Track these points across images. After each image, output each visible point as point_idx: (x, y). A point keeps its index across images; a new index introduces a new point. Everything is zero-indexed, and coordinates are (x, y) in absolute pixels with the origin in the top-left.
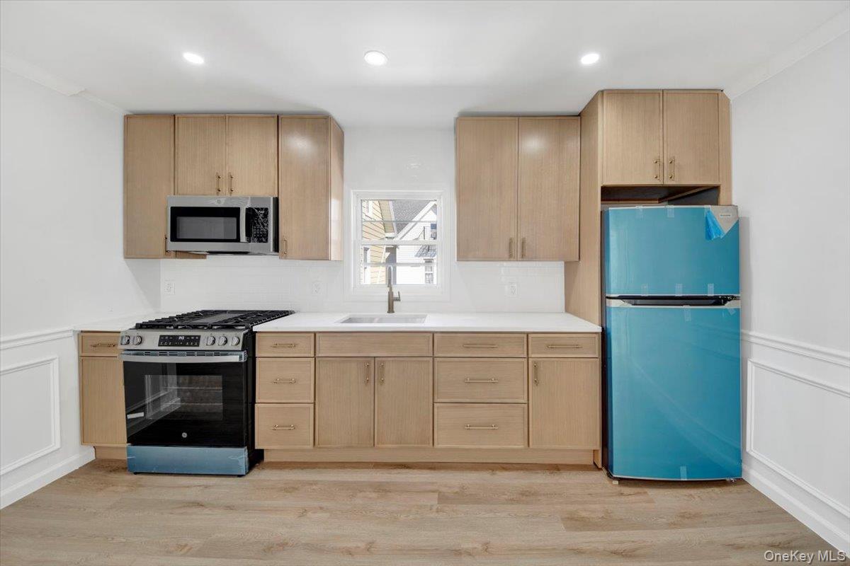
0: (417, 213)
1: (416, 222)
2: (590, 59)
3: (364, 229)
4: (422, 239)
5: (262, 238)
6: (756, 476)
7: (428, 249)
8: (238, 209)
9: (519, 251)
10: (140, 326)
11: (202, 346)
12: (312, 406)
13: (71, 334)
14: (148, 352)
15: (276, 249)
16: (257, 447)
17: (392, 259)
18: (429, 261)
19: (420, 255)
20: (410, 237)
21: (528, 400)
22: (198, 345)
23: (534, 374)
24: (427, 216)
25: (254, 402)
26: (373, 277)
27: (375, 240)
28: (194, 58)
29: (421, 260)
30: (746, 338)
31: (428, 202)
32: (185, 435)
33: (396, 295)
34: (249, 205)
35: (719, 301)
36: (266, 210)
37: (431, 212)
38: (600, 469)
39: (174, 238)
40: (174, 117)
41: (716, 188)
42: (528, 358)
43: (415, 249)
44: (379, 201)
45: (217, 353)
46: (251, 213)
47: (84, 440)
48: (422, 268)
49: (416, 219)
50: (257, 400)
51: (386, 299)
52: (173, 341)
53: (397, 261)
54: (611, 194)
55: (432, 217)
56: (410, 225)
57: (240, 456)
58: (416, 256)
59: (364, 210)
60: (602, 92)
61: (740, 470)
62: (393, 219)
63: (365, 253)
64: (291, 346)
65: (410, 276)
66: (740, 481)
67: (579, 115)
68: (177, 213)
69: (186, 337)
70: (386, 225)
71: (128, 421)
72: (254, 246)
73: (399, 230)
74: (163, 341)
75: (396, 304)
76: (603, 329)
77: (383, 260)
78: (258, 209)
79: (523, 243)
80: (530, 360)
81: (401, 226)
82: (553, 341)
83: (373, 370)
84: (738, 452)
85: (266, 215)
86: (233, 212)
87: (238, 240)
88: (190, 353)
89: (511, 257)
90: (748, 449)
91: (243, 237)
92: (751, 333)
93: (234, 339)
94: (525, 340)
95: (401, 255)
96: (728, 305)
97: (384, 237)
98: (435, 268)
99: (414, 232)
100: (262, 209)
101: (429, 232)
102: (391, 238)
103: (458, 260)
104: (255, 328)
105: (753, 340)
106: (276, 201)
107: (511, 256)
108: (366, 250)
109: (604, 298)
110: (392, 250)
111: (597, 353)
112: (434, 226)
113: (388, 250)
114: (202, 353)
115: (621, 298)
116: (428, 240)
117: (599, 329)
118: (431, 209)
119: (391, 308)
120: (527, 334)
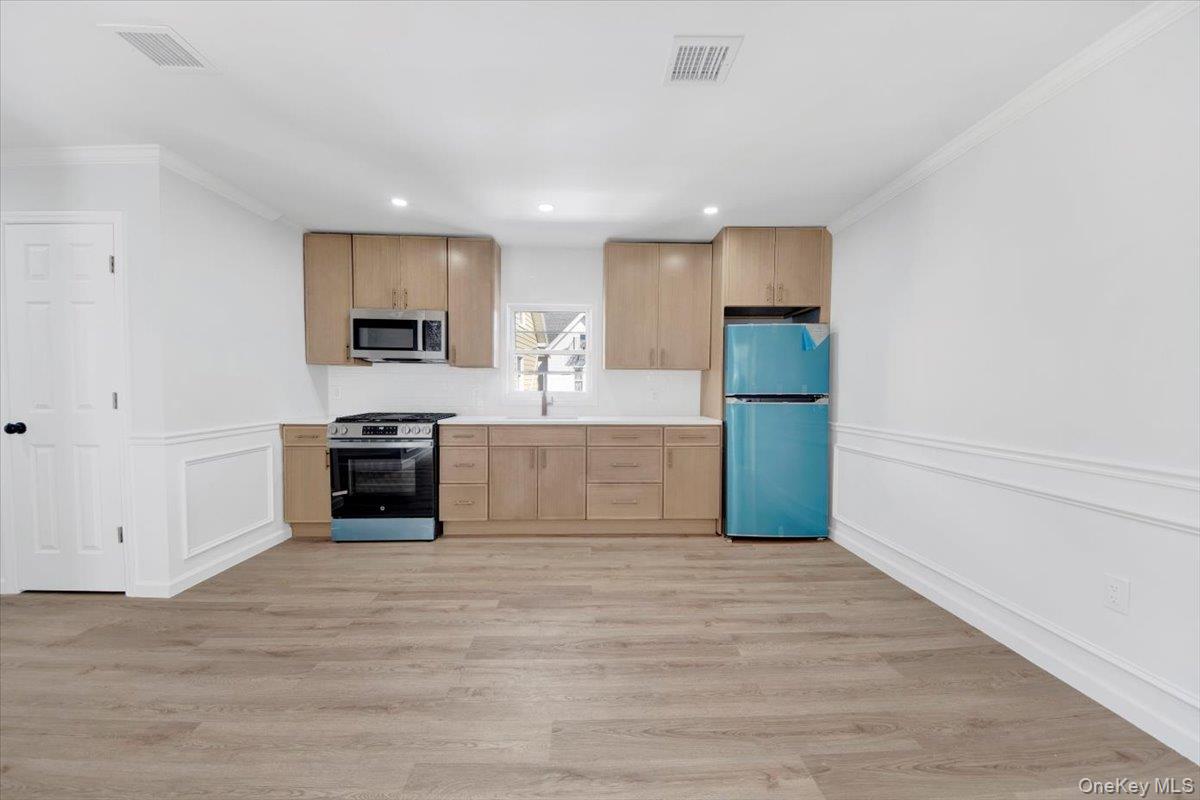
0: (567, 325)
1: (567, 333)
2: (711, 211)
3: (518, 338)
4: (571, 349)
5: (436, 347)
6: (839, 536)
7: (578, 358)
8: (416, 322)
9: (660, 360)
10: (340, 420)
11: (400, 434)
12: (486, 486)
13: (278, 426)
14: (352, 440)
15: (447, 357)
16: (440, 520)
17: (544, 367)
18: (579, 370)
19: (570, 363)
20: (560, 347)
21: (663, 481)
22: (396, 434)
23: (668, 460)
24: (577, 327)
25: (437, 483)
26: (526, 384)
27: (527, 350)
28: (399, 203)
29: (571, 369)
30: (833, 428)
31: (578, 313)
32: (382, 508)
33: (549, 400)
34: (424, 319)
35: (812, 398)
36: (440, 322)
37: (581, 323)
38: (720, 535)
39: (357, 346)
40: (351, 236)
41: (818, 309)
42: (663, 447)
43: (566, 359)
44: (532, 313)
45: (411, 440)
46: (427, 325)
48: (572, 377)
49: (567, 329)
50: (441, 481)
51: (540, 403)
52: (375, 430)
53: (549, 370)
54: (732, 313)
55: (581, 328)
56: (561, 336)
58: (566, 365)
59: (518, 321)
60: (726, 228)
61: (828, 532)
62: (545, 330)
63: (519, 362)
64: (469, 436)
65: (560, 383)
66: (827, 539)
67: (711, 243)
68: (359, 324)
69: (385, 427)
70: (538, 336)
71: (333, 498)
72: (428, 354)
73: (551, 340)
74: (366, 430)
75: (549, 408)
76: (724, 423)
77: (535, 369)
78: (432, 322)
79: (663, 352)
80: (665, 448)
81: (552, 336)
82: (682, 433)
83: (537, 456)
84: (827, 518)
85: (439, 327)
86: (410, 325)
87: (415, 348)
88: (388, 440)
89: (652, 366)
90: (834, 515)
91: (420, 346)
92: (837, 424)
93: (426, 429)
94: (662, 432)
95: (552, 364)
96: (817, 402)
97: (535, 346)
98: (584, 376)
99: (564, 342)
100: (435, 322)
101: (578, 342)
102: (544, 348)
103: (606, 368)
104: (440, 422)
105: (837, 429)
106: (447, 315)
107: (652, 364)
108: (520, 359)
109: (725, 397)
110: (544, 359)
111: (718, 442)
112: (583, 337)
113: (540, 359)
114: (399, 440)
115: (736, 396)
116: (578, 350)
117: (720, 422)
118: (581, 320)
119: (544, 412)
120: (663, 427)
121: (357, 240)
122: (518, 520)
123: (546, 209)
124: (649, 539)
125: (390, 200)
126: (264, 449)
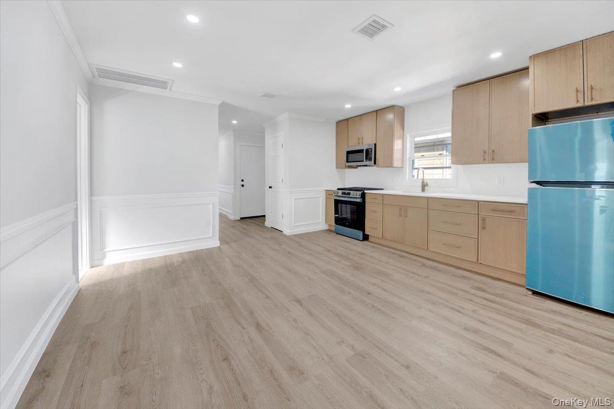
5: (370, 159)
8: (363, 150)
10: (339, 189)
12: (382, 222)
13: (324, 190)
14: (339, 196)
15: (375, 163)
16: (366, 233)
21: (478, 236)
22: (350, 195)
23: (482, 224)
25: (364, 217)
28: (348, 106)
32: (347, 224)
33: (425, 183)
34: (366, 148)
39: (347, 162)
40: (347, 119)
42: (478, 215)
45: (355, 198)
46: (367, 151)
47: (326, 222)
50: (366, 217)
51: (421, 185)
52: (345, 194)
57: (360, 234)
64: (375, 199)
68: (349, 153)
69: (347, 192)
71: (335, 217)
72: (368, 163)
74: (342, 194)
75: (426, 188)
78: (369, 149)
79: (493, 152)
80: (480, 216)
82: (495, 207)
83: (403, 211)
85: (371, 151)
86: (361, 151)
87: (363, 161)
88: (349, 197)
89: (484, 161)
91: (365, 160)
93: (359, 194)
94: (477, 205)
100: (371, 149)
104: (365, 191)
106: (375, 145)
111: (526, 217)
114: (351, 197)
115: (535, 182)
119: (423, 190)
120: (478, 202)
121: (350, 120)
122: (394, 241)
123: (398, 89)
124: (460, 270)
125: (345, 106)
126: (320, 197)
